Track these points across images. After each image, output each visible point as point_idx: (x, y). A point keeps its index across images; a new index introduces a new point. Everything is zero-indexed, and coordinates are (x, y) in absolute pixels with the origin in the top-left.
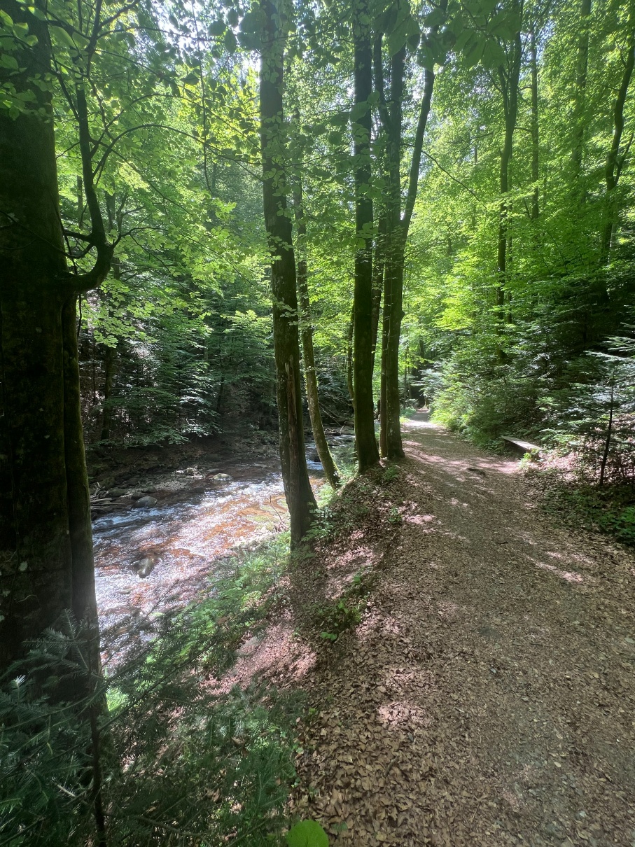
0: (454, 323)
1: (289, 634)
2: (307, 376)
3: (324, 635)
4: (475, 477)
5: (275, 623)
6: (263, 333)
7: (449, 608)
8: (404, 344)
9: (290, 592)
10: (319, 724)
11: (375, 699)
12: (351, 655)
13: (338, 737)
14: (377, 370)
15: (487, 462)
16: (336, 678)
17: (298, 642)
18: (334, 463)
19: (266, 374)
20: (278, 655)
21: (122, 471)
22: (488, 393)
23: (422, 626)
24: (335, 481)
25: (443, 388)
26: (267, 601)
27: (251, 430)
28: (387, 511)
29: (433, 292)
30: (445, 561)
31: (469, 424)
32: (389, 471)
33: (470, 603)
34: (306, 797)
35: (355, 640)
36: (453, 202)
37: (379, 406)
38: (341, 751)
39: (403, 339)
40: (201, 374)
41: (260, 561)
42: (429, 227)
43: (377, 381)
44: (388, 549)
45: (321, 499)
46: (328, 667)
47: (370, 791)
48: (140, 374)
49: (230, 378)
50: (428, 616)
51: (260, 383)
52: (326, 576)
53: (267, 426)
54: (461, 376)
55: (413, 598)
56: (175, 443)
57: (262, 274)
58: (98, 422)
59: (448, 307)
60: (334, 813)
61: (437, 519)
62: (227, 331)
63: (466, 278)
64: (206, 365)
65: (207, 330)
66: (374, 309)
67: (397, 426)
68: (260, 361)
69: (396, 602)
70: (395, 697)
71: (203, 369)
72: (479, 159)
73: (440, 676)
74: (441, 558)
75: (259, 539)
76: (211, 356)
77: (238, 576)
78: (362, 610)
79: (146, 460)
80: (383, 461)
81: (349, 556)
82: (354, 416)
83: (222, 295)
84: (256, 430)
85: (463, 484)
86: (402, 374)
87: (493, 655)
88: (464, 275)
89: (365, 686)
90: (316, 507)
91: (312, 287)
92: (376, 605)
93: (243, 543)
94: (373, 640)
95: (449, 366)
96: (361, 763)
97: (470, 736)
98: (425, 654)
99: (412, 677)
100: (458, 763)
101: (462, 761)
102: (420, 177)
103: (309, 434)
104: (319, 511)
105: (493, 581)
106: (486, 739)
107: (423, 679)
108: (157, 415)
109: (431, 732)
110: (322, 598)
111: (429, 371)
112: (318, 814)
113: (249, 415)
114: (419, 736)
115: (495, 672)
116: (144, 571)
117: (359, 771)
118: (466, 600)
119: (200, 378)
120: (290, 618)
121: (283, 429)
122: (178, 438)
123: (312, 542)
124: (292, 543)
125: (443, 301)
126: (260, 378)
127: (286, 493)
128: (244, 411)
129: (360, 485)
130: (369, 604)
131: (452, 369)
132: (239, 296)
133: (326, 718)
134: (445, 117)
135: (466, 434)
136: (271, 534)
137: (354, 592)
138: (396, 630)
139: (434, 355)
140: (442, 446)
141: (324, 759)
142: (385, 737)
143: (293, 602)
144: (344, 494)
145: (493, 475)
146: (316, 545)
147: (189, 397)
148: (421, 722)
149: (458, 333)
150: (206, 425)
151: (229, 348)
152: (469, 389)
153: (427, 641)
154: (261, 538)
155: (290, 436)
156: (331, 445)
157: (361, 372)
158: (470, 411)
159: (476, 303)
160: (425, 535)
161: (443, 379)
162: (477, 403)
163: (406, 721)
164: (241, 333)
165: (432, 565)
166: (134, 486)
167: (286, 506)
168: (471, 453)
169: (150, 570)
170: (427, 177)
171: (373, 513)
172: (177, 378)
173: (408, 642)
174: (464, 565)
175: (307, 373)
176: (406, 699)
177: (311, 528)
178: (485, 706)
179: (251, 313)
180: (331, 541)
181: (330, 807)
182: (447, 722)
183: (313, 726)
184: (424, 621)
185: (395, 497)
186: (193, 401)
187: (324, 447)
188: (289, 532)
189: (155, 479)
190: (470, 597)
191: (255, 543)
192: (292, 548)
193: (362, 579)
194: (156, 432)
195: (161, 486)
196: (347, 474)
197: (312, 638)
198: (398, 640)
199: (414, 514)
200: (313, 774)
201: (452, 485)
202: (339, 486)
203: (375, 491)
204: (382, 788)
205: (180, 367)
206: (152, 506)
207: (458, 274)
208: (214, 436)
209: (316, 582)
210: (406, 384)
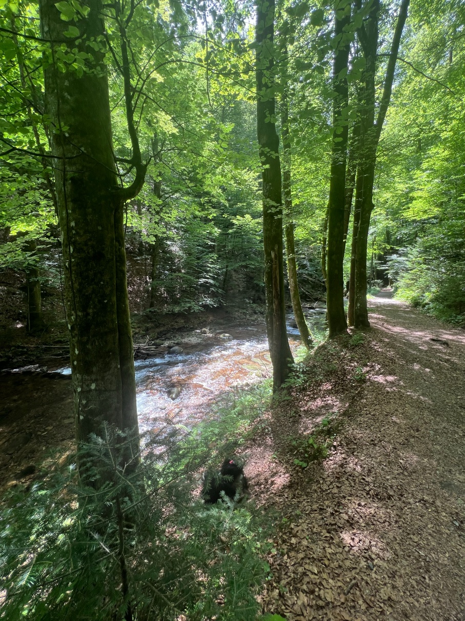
0: (421, 213)
1: (269, 455)
2: (289, 262)
3: (296, 461)
4: (438, 346)
5: (259, 446)
6: (256, 232)
7: (411, 458)
8: (372, 234)
9: (271, 424)
10: (290, 533)
11: (338, 524)
12: (318, 482)
13: (305, 548)
14: (347, 257)
15: (450, 334)
16: (305, 497)
17: (276, 463)
18: (309, 329)
19: (258, 262)
20: (260, 469)
21: (162, 329)
22: (453, 273)
23: (383, 469)
24: (309, 343)
25: (407, 270)
26: (254, 428)
27: (247, 303)
28: (352, 370)
29: (401, 187)
30: (407, 417)
31: (432, 301)
32: (355, 337)
33: (431, 457)
34: (277, 591)
35: (322, 471)
36: (425, 104)
37: (347, 286)
38: (308, 561)
39: (371, 230)
40: (212, 263)
41: (249, 397)
42: (400, 131)
43: (347, 266)
44: (353, 400)
45: (297, 356)
46: (299, 488)
47: (333, 603)
48: (174, 264)
49: (232, 266)
50: (389, 462)
51: (254, 269)
52: (300, 416)
53: (258, 300)
54: (425, 259)
55: (375, 445)
56: (194, 311)
57: (257, 187)
58: (148, 296)
59: (415, 200)
60: (300, 613)
61: (399, 380)
62: (230, 231)
63: (435, 171)
64: (215, 256)
65: (217, 231)
66: (347, 206)
67: (364, 302)
68: (254, 253)
69: (360, 446)
70: (356, 526)
71: (214, 259)
72: (454, 59)
73: (400, 517)
74: (402, 414)
75: (250, 382)
76: (219, 251)
77: (234, 407)
78: (329, 447)
79: (177, 322)
80: (351, 329)
81: (319, 402)
82: (326, 294)
83: (227, 205)
84: (250, 303)
85: (426, 352)
86: (369, 259)
87: (456, 508)
88: (432, 169)
89: (330, 510)
90: (294, 362)
91: (295, 193)
92: (341, 445)
93: (239, 384)
94: (338, 473)
95: (414, 252)
96: (325, 576)
97: (430, 579)
98: (385, 494)
99: (373, 512)
100: (418, 601)
101: (422, 601)
102: (393, 87)
103: (290, 307)
104: (295, 366)
105: (457, 441)
106: (447, 586)
107: (383, 516)
108: (183, 291)
109: (391, 566)
110: (296, 432)
111: (394, 257)
112: (286, 609)
113: (245, 292)
114: (379, 567)
115: (457, 524)
116: (174, 396)
117: (323, 583)
118: (429, 454)
119: (212, 266)
120: (270, 443)
121: (269, 301)
122: (196, 308)
123: (290, 388)
124: (274, 387)
125: (411, 195)
126: (253, 265)
127: (270, 350)
128: (241, 290)
129: (329, 347)
130: (335, 444)
131: (416, 253)
132: (240, 205)
133: (296, 529)
134: (420, 27)
135: (429, 309)
136: (259, 379)
137: (322, 431)
138: (359, 469)
139: (400, 242)
140: (405, 319)
141: (293, 563)
142: (346, 559)
143: (273, 432)
144: (316, 354)
145: (456, 346)
146: (293, 391)
147: (204, 280)
148: (381, 554)
149: (423, 222)
150: (215, 299)
151: (232, 244)
152: (433, 270)
153: (388, 484)
154: (252, 381)
155: (274, 307)
156: (306, 316)
157: (334, 257)
158: (433, 290)
159: (445, 193)
160: (388, 392)
161: (407, 263)
162: (441, 282)
163: (367, 550)
164: (241, 232)
165: (394, 418)
166: (169, 339)
167: (270, 360)
168: (434, 326)
169: (178, 395)
170: (400, 86)
171: (340, 371)
172: (196, 266)
173: (370, 481)
174: (426, 423)
175: (289, 260)
176: (367, 530)
177: (289, 377)
178: (447, 555)
179: (248, 216)
180: (304, 389)
181: (297, 606)
182: (407, 560)
183: (285, 533)
184: (385, 466)
185: (361, 358)
186: (207, 282)
187: (301, 317)
188: (272, 379)
189: (182, 335)
190: (432, 452)
191: (247, 385)
192: (274, 391)
193: (329, 423)
194: (183, 304)
195: (186, 340)
196: (319, 339)
197: (287, 462)
198: (360, 477)
199: (378, 373)
200: (283, 573)
201: (415, 352)
202: (312, 348)
203: (342, 353)
204: (343, 603)
205: (198, 259)
206: (180, 353)
207: (426, 170)
208: (220, 307)
209: (291, 420)
210: (372, 267)
